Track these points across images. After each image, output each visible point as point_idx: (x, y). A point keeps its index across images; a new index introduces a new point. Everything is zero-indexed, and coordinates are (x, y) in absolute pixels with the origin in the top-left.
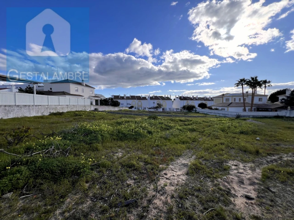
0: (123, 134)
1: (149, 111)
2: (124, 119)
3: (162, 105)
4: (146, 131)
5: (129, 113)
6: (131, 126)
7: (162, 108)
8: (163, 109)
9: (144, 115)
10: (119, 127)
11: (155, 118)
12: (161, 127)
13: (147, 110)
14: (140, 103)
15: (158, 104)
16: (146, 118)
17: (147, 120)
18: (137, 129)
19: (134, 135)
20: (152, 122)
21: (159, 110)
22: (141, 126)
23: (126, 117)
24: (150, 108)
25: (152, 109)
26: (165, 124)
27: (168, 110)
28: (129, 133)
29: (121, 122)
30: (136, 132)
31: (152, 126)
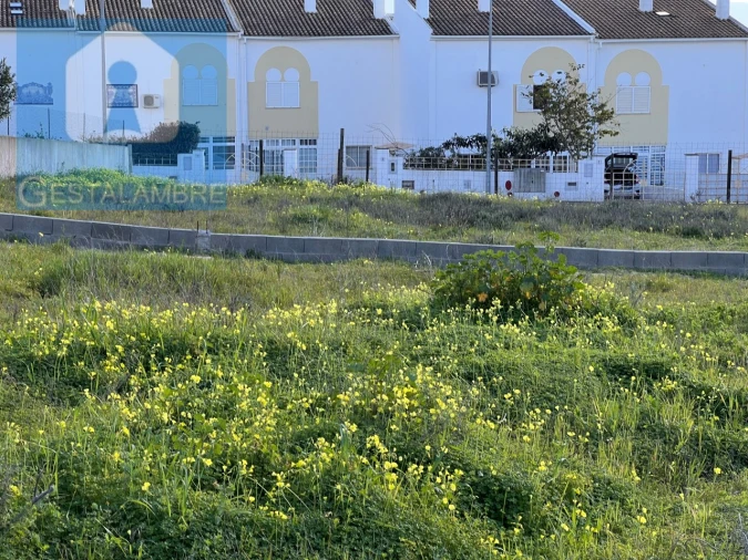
0: (129, 517)
1: (427, 201)
2: (107, 316)
3: (604, 116)
4: (449, 485)
5: (148, 222)
6: (227, 409)
7: (605, 146)
8: (619, 171)
9: (362, 250)
10: (66, 427)
11: (531, 298)
12: (648, 427)
13: (386, 180)
14: (293, 75)
15: (540, 97)
16: (416, 295)
17: (434, 331)
18: (325, 453)
19: (290, 539)
20: (501, 357)
21: (556, 181)
22: (370, 419)
23: (121, 281)
24: (429, 160)
25: (465, 164)
26: (693, 391)
27: (686, 182)
28: (223, 502)
29: (78, 351)
30: (311, 495)
31: (515, 417)
